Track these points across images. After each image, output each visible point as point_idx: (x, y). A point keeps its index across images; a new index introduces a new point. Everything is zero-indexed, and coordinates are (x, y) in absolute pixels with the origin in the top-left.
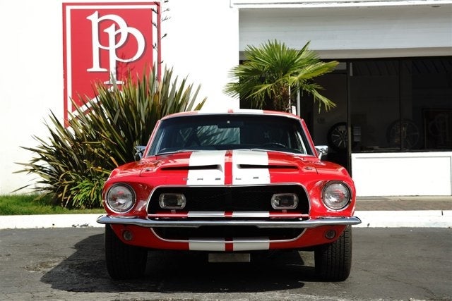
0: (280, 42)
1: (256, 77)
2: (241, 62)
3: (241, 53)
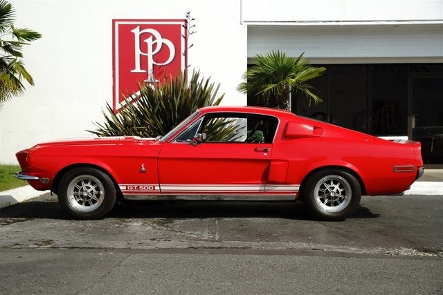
0: (282, 52)
1: (263, 79)
2: (250, 66)
3: (249, 59)
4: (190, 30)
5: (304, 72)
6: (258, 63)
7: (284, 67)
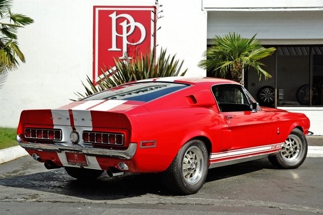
0: (237, 34)
1: (220, 56)
2: (209, 46)
3: (208, 40)
4: (158, 15)
5: (256, 52)
6: (217, 43)
7: (239, 47)
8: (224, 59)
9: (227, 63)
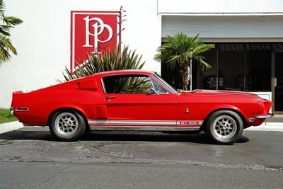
0: (184, 34)
1: (171, 52)
2: (162, 43)
3: (162, 38)
4: (123, 19)
5: (199, 47)
6: (168, 41)
7: (185, 43)
8: (174, 53)
9: (176, 57)
